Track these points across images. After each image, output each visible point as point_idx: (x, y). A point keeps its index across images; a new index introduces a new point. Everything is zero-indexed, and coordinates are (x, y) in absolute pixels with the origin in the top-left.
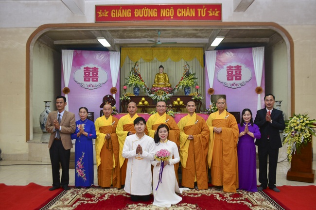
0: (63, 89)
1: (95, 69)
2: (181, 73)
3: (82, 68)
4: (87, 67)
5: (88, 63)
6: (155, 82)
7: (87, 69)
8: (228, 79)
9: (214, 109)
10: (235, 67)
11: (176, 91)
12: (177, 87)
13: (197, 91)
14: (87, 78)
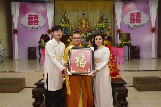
0: (13, 30)
1: (36, 16)
2: (97, 18)
3: (27, 15)
4: (30, 15)
5: (31, 12)
6: (79, 26)
7: (30, 16)
8: (131, 23)
9: (122, 43)
10: (136, 13)
11: (94, 31)
12: (95, 29)
13: (109, 31)
14: (30, 23)
